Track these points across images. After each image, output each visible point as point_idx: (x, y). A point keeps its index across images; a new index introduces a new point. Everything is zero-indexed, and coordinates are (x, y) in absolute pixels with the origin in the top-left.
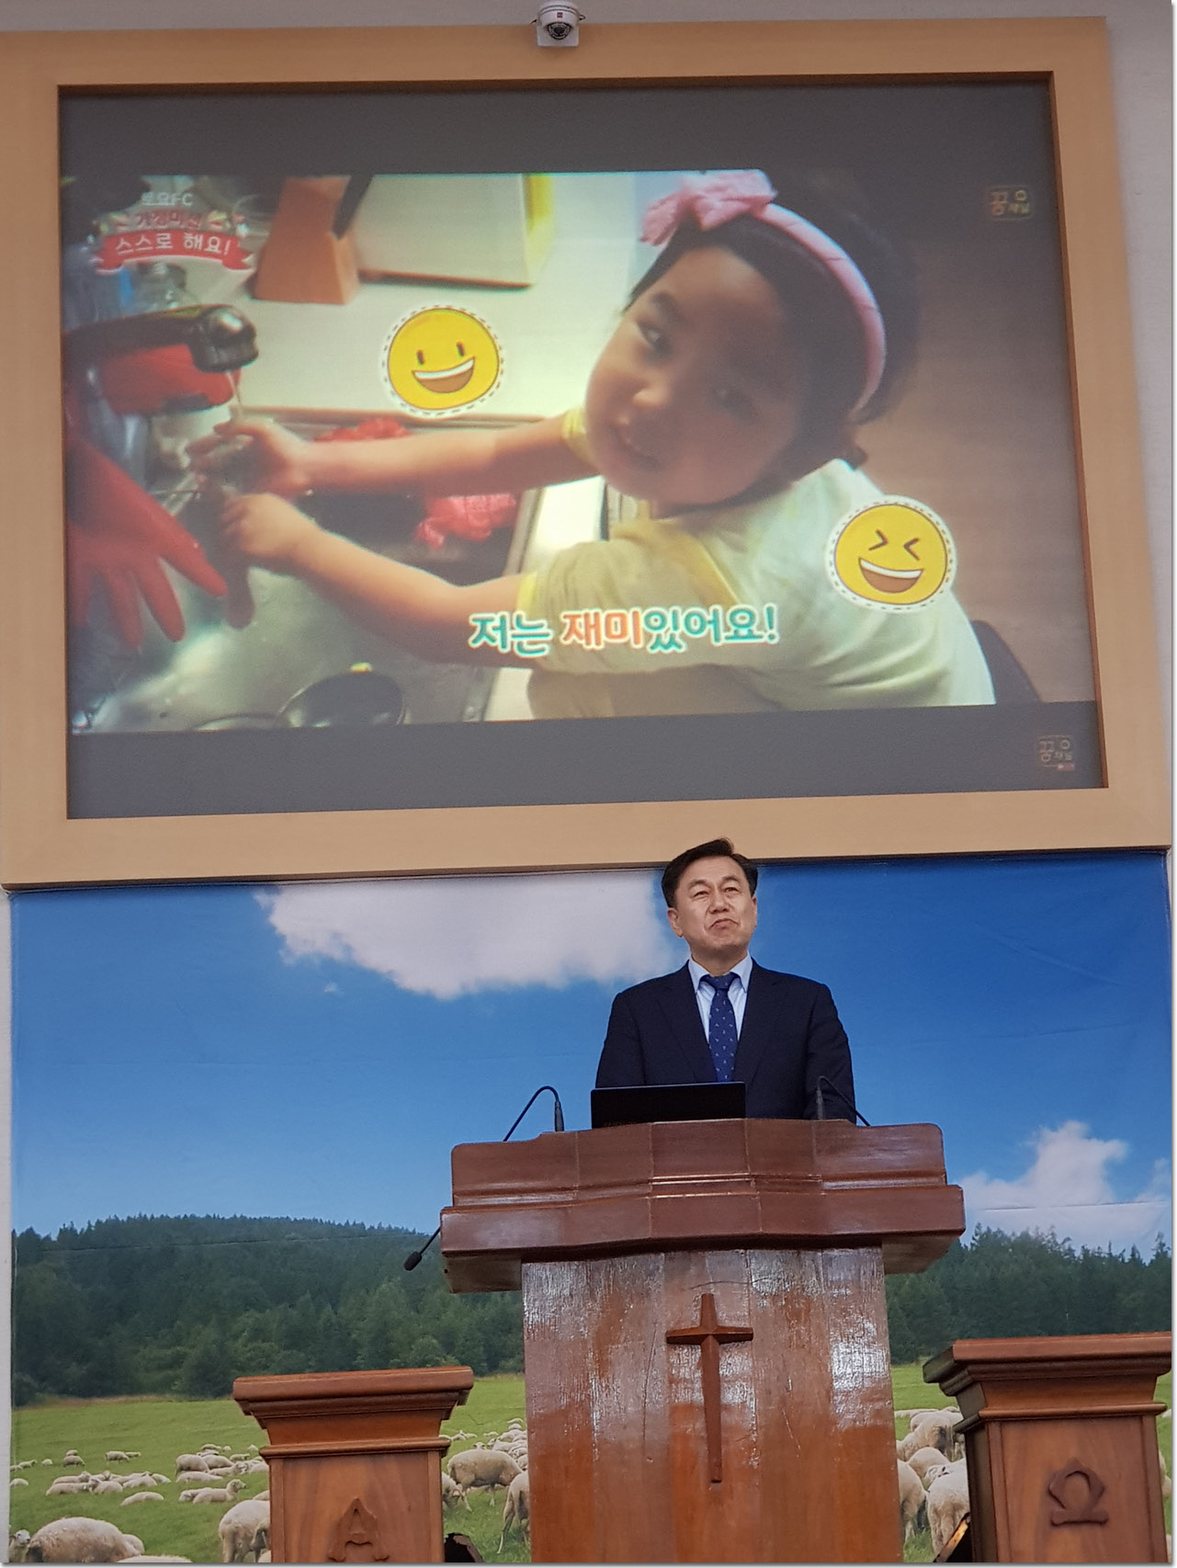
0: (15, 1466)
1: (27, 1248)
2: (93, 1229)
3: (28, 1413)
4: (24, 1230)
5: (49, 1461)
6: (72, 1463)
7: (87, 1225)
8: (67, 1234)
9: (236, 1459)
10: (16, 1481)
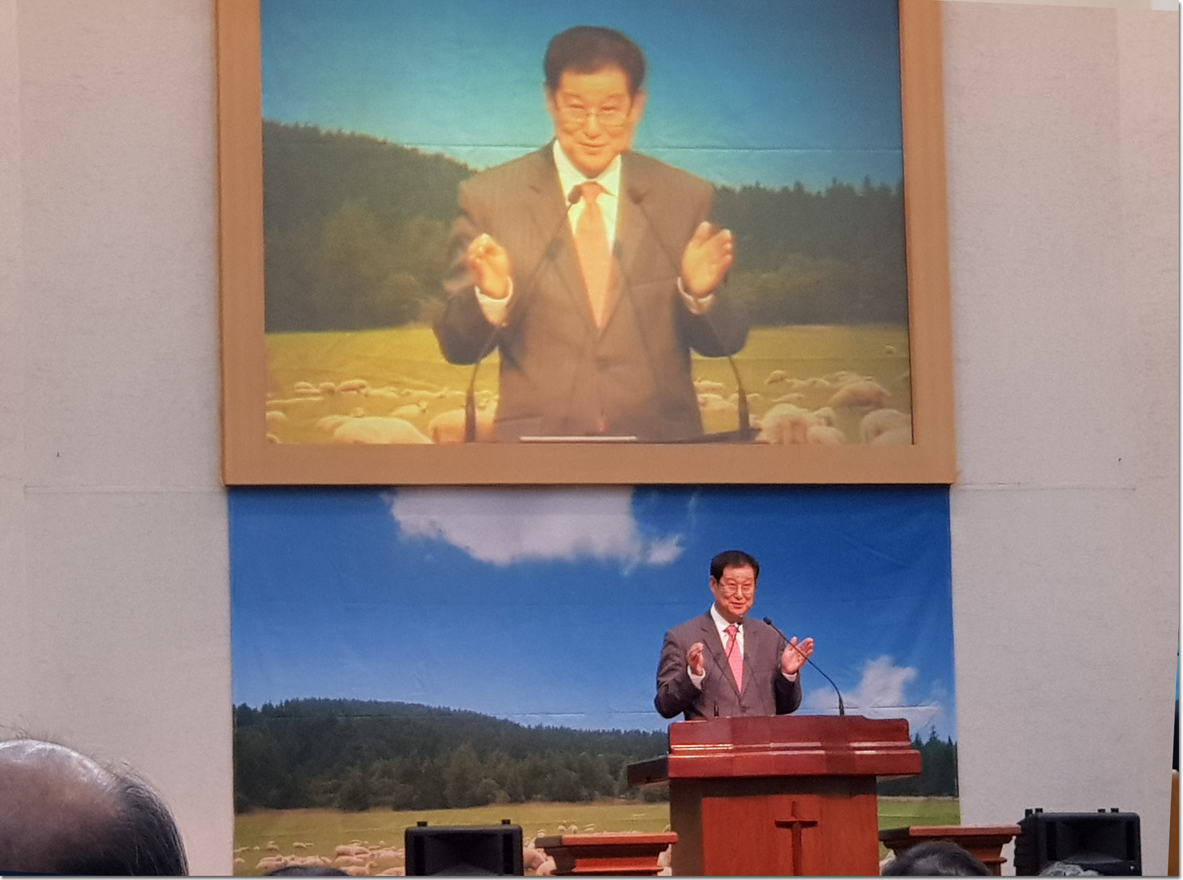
0: (236, 851)
1: (242, 717)
2: (283, 705)
3: (244, 818)
4: (242, 703)
5: (258, 848)
6: (271, 850)
7: (278, 704)
8: (267, 708)
9: (371, 849)
10: (238, 860)
